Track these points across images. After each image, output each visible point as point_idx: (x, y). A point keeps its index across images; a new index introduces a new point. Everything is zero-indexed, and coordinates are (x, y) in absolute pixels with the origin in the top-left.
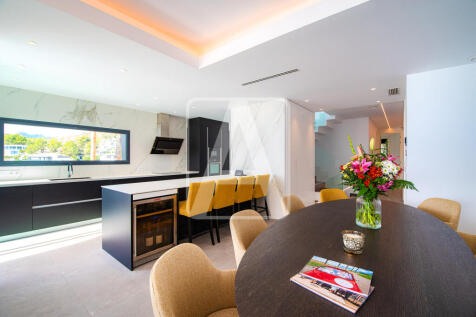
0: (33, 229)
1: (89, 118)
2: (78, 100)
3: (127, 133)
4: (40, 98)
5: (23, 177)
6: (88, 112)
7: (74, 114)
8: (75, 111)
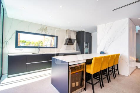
0: (26, 72)
1: (45, 31)
2: (41, 25)
3: (57, 37)
4: (30, 24)
5: (24, 52)
6: (45, 29)
7: (40, 30)
8: (41, 29)
